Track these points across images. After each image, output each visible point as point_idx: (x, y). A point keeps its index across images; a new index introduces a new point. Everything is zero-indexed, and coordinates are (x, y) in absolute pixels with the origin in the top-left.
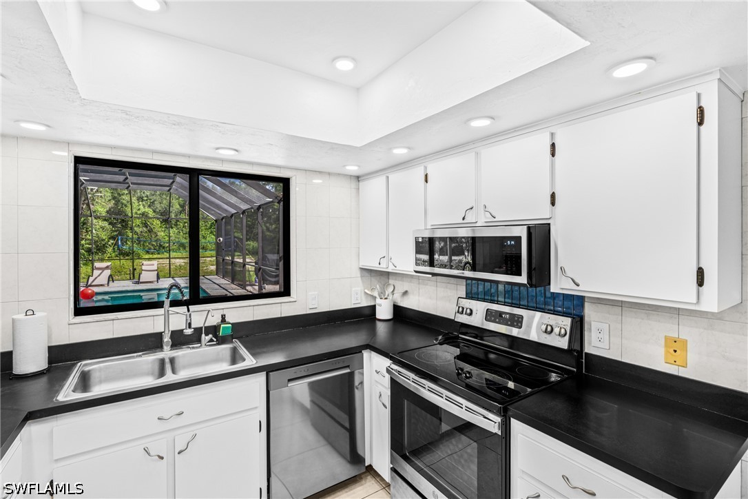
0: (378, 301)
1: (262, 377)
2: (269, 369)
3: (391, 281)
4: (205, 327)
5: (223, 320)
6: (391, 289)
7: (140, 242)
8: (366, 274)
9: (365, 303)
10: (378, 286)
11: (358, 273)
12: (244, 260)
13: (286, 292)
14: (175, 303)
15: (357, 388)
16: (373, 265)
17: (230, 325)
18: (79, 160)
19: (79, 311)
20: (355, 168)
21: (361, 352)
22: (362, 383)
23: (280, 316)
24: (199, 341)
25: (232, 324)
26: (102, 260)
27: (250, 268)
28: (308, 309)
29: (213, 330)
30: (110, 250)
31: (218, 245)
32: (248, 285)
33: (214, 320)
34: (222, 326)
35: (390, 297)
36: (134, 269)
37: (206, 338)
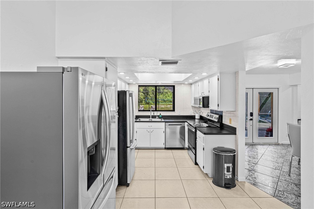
0: (196, 114)
1: (164, 123)
5: (160, 115)
7: (152, 99)
8: (193, 107)
9: (193, 114)
11: (191, 107)
13: (174, 110)
14: (152, 111)
18: (139, 86)
19: (139, 111)
23: (172, 115)
24: (156, 118)
25: (162, 115)
26: (141, 105)
28: (178, 114)
30: (144, 102)
33: (158, 114)
37: (157, 117)
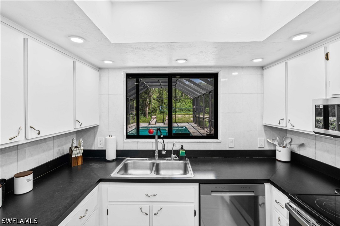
0: (278, 148)
1: (196, 186)
2: (201, 182)
3: (288, 135)
4: (173, 150)
5: (182, 148)
6: (289, 141)
8: (269, 129)
9: (267, 148)
10: (278, 138)
11: (263, 129)
12: (204, 116)
14: (159, 137)
15: (260, 206)
16: (275, 124)
17: (185, 151)
19: (128, 137)
20: (260, 60)
21: (264, 184)
22: (264, 204)
23: (211, 149)
24: (170, 157)
25: (186, 151)
26: (155, 115)
27: (207, 120)
28: (228, 148)
29: (177, 152)
30: (158, 111)
31: (194, 109)
32: (205, 128)
33: (177, 147)
34: (181, 151)
35: (288, 146)
36: (164, 119)
37: (173, 156)
